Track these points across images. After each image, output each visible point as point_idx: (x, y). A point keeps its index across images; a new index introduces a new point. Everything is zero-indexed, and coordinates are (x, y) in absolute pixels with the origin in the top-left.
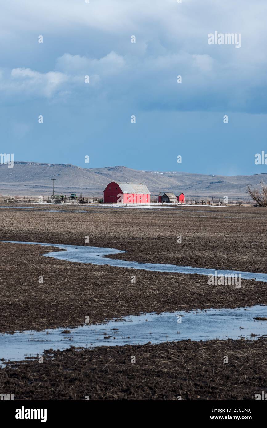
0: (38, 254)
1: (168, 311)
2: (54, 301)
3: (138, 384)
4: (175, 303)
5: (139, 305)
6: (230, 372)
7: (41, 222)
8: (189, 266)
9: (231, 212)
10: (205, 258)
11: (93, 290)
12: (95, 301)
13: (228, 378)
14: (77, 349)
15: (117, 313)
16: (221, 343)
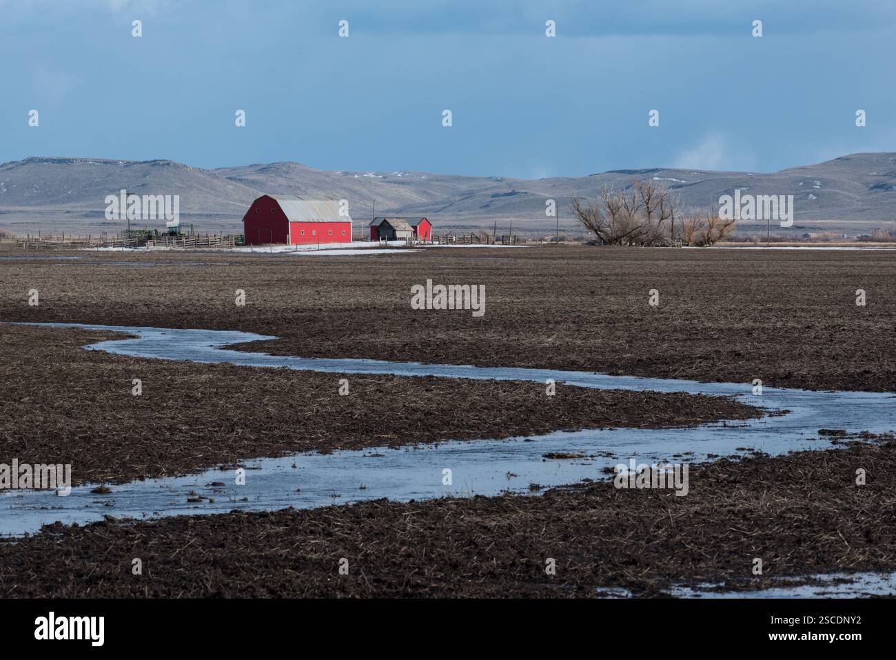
0: (72, 345)
1: (349, 448)
2: (86, 432)
3: (244, 584)
4: (367, 432)
5: (283, 437)
6: (463, 556)
7: (91, 284)
8: (418, 361)
9: (536, 258)
10: (456, 343)
11: (181, 410)
12: (181, 431)
13: (455, 566)
14: (120, 522)
15: (227, 452)
16: (457, 504)
